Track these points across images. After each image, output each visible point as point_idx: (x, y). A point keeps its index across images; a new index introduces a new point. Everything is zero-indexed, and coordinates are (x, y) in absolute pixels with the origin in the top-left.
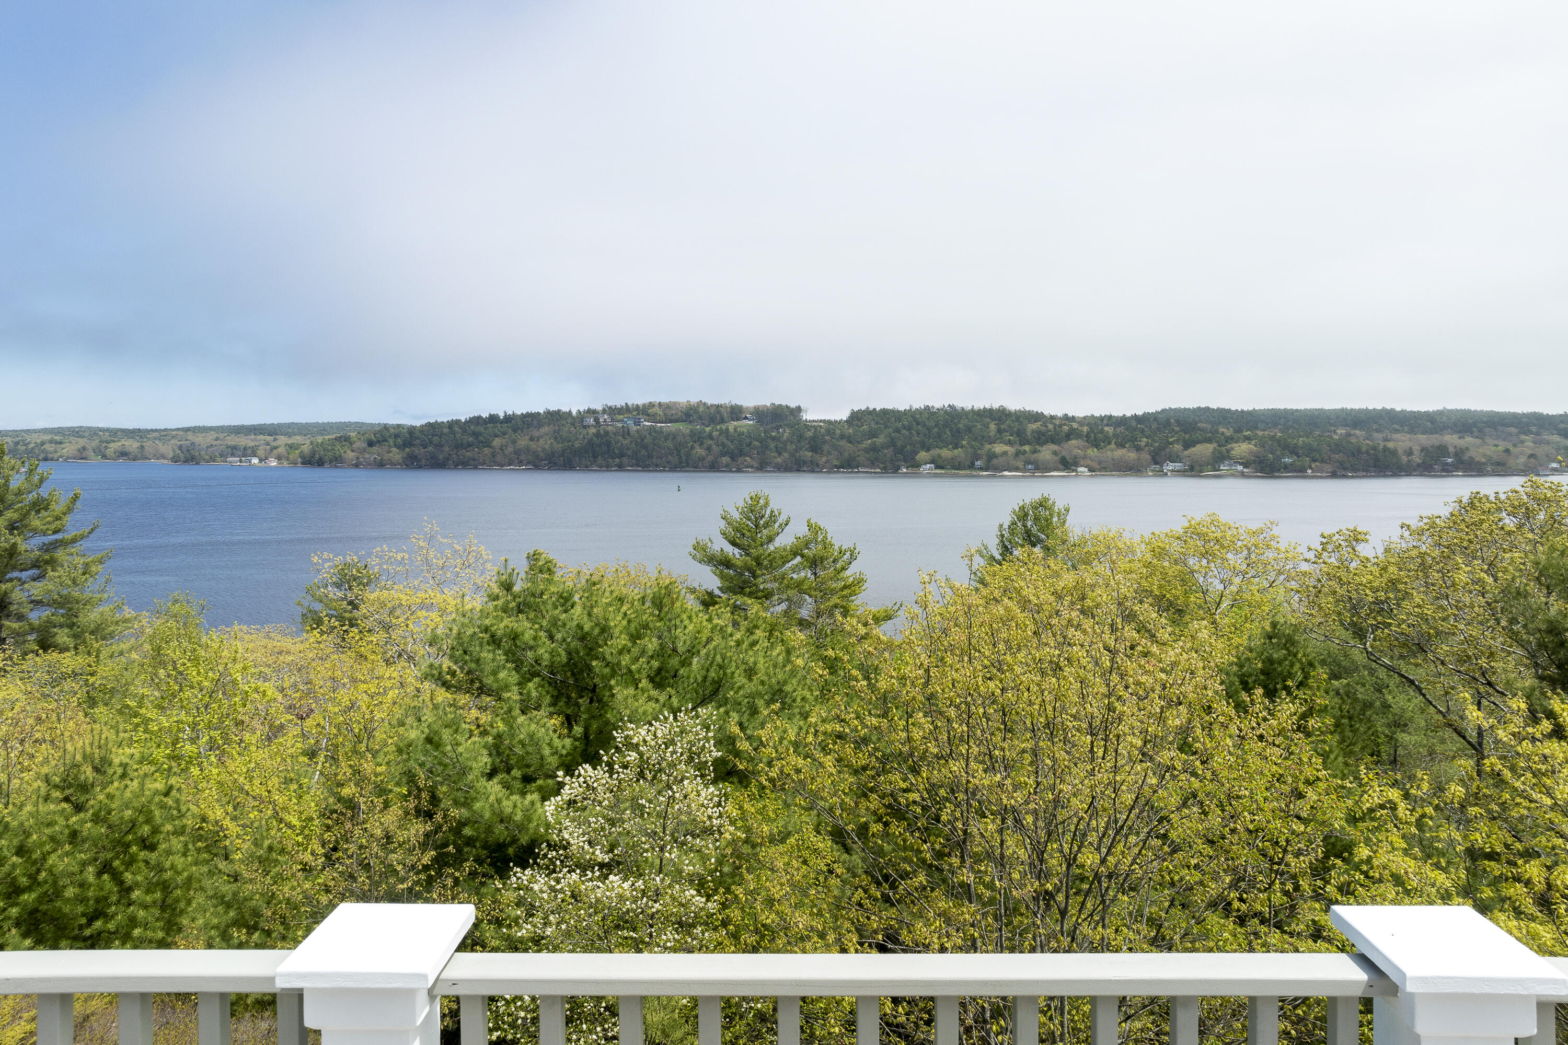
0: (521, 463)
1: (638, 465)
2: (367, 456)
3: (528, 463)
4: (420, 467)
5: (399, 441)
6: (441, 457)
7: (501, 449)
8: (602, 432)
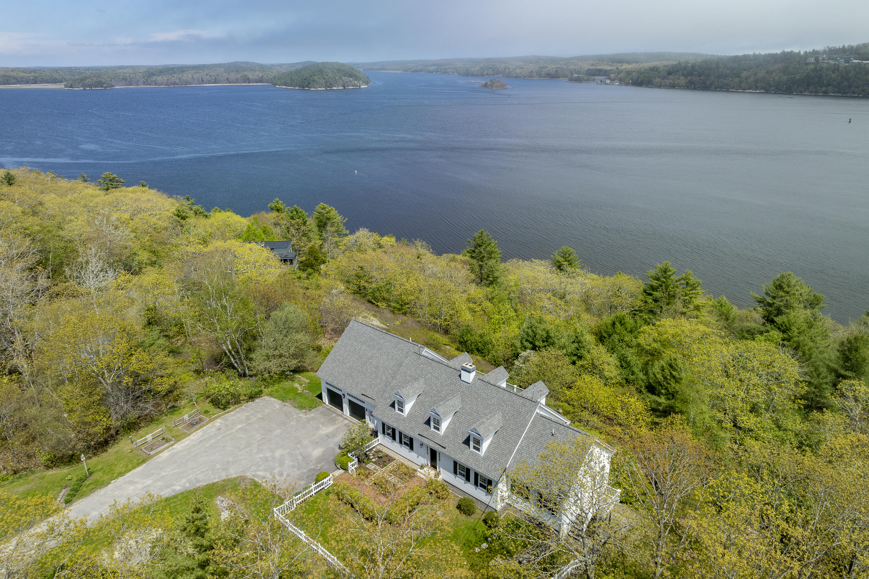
0: (757, 88)
1: (839, 92)
2: (666, 81)
3: (762, 88)
4: (695, 89)
5: (685, 72)
6: (708, 83)
7: (746, 79)
8: (818, 68)
